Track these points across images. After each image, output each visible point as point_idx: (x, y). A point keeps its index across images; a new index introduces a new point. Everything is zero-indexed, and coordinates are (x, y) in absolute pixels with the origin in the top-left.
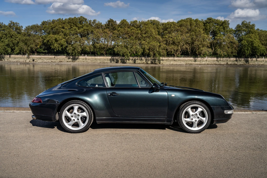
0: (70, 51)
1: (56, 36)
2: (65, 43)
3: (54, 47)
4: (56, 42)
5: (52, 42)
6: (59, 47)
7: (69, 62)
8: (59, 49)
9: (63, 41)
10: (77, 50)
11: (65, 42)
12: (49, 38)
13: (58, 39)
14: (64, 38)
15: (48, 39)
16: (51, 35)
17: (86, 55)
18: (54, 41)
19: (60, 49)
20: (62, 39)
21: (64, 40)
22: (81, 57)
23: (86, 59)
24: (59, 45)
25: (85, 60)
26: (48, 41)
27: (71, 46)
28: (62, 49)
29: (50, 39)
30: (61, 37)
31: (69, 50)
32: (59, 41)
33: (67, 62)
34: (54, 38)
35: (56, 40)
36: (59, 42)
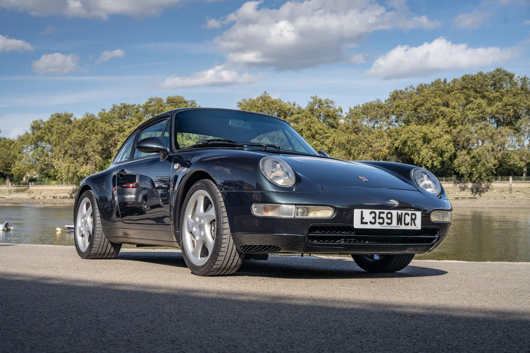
0: (463, 170)
1: (425, 129)
2: (448, 147)
3: (420, 160)
4: (426, 145)
5: (415, 145)
6: (434, 159)
7: (462, 198)
8: (432, 165)
9: (444, 142)
10: (484, 164)
11: (451, 144)
12: (407, 135)
13: (430, 136)
14: (447, 132)
15: (403, 137)
16: (413, 127)
17: (511, 178)
18: (420, 142)
19: (435, 163)
20: (441, 136)
21: (447, 137)
22: (497, 185)
23: (511, 189)
24: (434, 153)
25: (506, 194)
26: (405, 143)
27: (468, 153)
28: (443, 163)
29: (408, 138)
30: (438, 130)
31: (459, 166)
32: (433, 140)
33: (456, 198)
34: (419, 135)
35: (426, 140)
36: (433, 144)
